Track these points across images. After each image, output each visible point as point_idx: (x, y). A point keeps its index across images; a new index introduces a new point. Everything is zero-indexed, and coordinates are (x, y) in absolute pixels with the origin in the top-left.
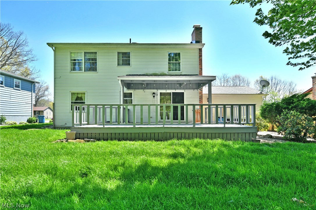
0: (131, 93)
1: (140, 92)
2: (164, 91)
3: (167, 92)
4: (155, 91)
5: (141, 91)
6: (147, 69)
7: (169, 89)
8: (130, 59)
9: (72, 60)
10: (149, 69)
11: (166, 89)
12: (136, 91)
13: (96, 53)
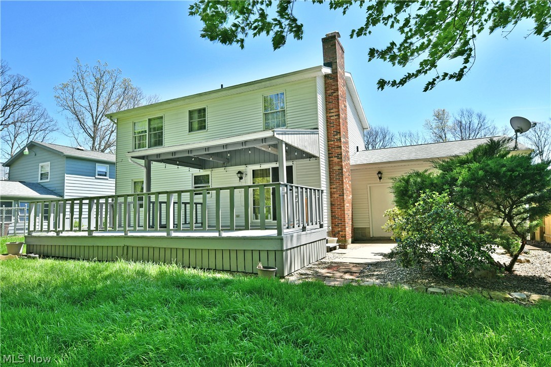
0: (208, 176)
1: (219, 172)
2: (257, 167)
3: (261, 168)
4: (241, 168)
5: (222, 169)
6: (231, 132)
7: (265, 162)
8: (205, 120)
9: (137, 133)
10: (233, 131)
11: (260, 162)
12: (213, 171)
13: (161, 118)
